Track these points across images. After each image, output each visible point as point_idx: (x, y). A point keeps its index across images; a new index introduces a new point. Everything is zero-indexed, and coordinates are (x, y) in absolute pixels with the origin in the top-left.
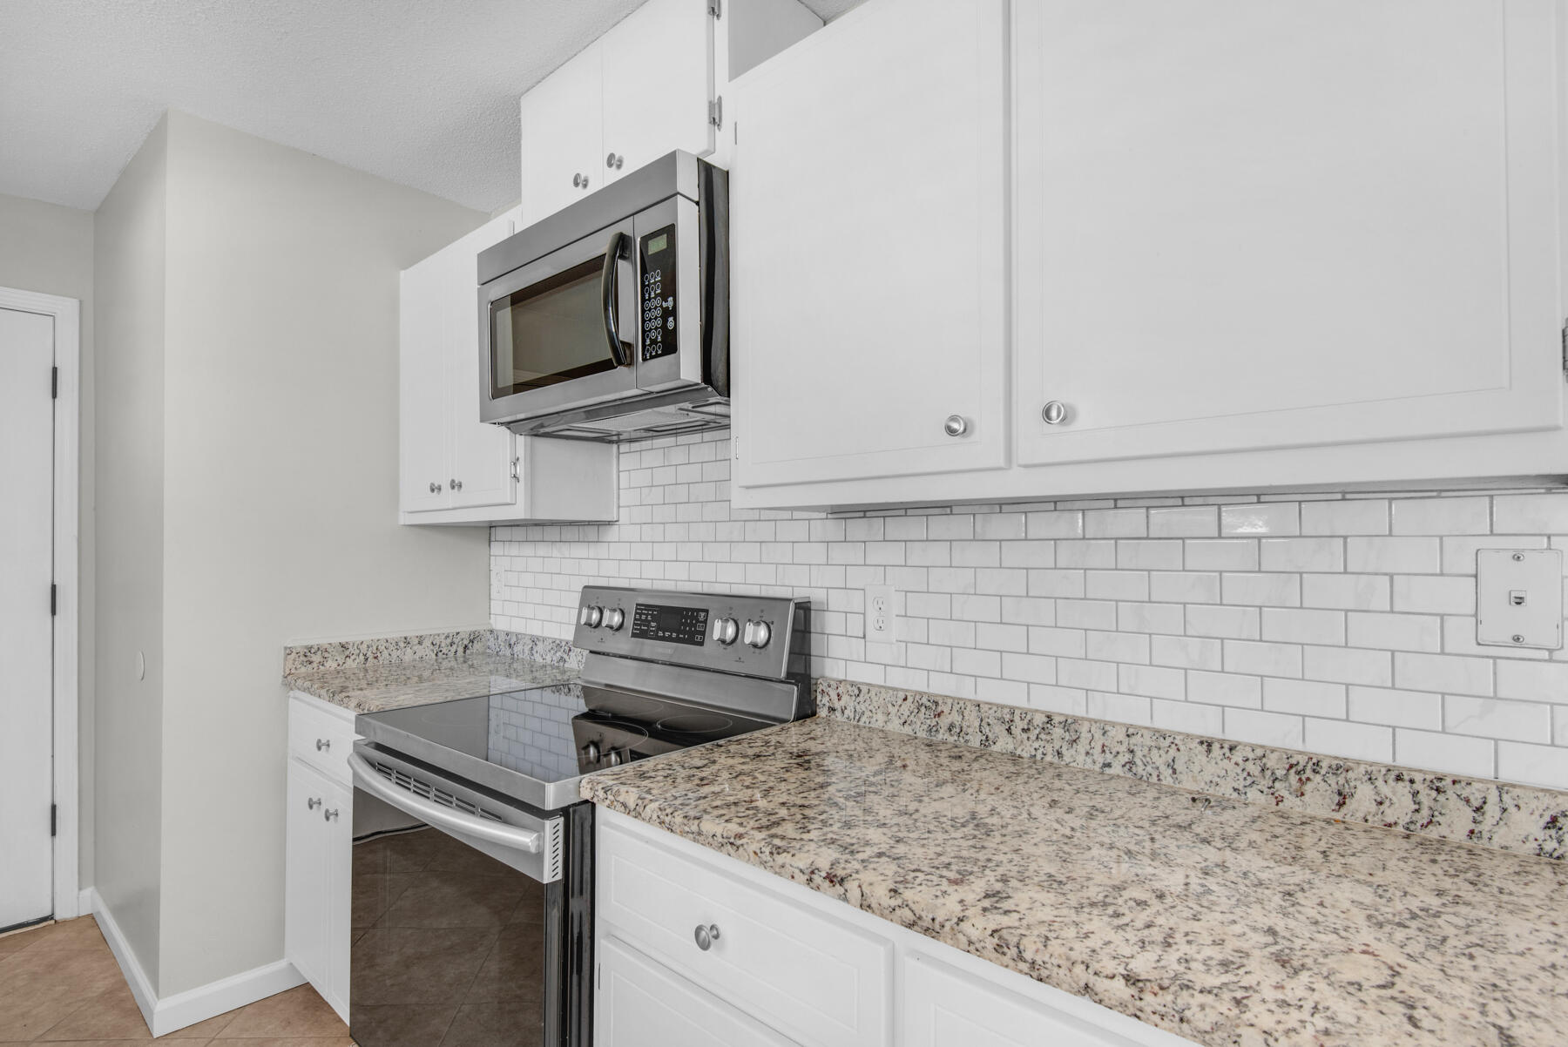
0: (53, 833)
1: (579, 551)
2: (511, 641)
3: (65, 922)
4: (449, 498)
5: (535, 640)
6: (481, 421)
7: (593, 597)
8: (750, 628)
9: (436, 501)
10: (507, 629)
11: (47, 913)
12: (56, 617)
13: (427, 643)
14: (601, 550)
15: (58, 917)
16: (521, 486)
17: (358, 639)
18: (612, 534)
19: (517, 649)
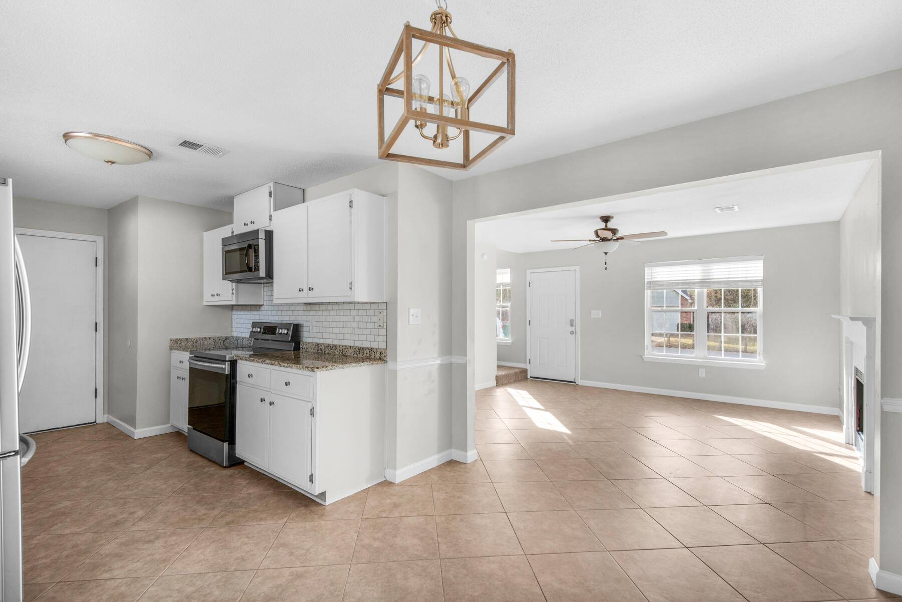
0: (96, 397)
1: (255, 313)
2: (237, 339)
3: (99, 424)
4: (216, 298)
5: (243, 338)
6: (223, 279)
7: (254, 325)
8: (283, 330)
9: (212, 299)
10: (236, 335)
11: (94, 421)
12: (97, 332)
13: (212, 339)
14: (260, 313)
15: (97, 422)
16: (234, 295)
17: (191, 337)
18: (263, 308)
19: (239, 341)
